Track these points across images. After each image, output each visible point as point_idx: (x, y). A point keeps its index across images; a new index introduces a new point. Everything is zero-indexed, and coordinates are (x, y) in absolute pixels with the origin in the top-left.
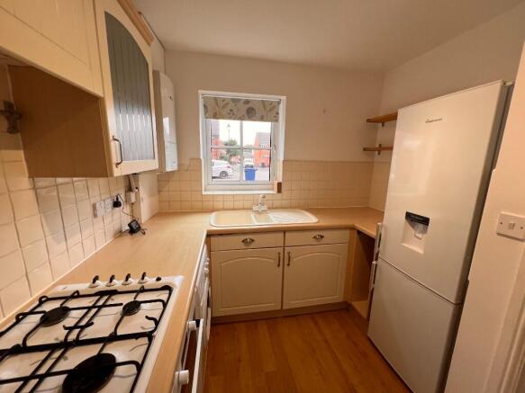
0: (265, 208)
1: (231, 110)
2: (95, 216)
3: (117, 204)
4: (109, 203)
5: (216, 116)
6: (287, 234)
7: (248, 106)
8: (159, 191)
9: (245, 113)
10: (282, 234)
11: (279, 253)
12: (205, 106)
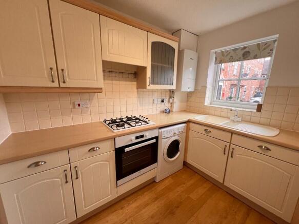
0: (240, 119)
1: (232, 57)
2: (154, 103)
3: (163, 101)
4: (160, 100)
5: (221, 62)
6: (234, 135)
7: (245, 50)
8: (187, 101)
9: (241, 56)
10: (231, 134)
11: (226, 146)
12: (216, 58)
